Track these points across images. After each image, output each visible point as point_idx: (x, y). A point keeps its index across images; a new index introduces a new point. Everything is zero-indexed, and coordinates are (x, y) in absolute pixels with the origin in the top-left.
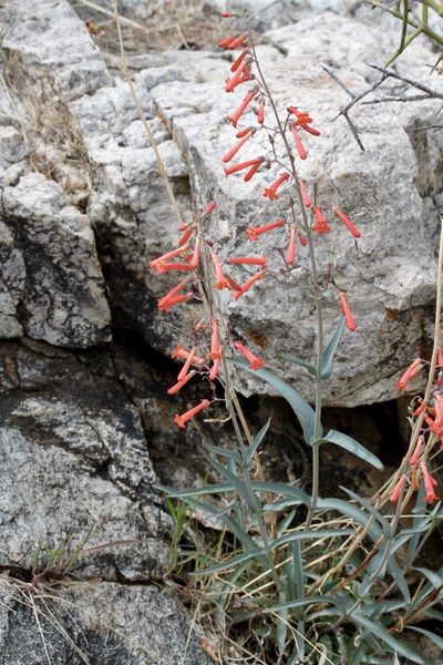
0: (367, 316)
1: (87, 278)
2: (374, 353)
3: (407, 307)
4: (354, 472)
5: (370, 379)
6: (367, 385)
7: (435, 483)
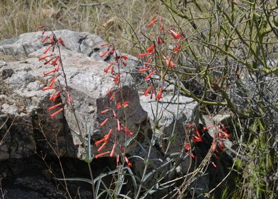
1: (30, 134)
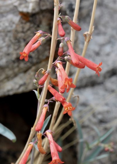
0: (4, 19)
2: (11, 50)
3: (37, 10)
4: (8, 153)
5: (10, 73)
6: (8, 78)
7: (60, 148)
